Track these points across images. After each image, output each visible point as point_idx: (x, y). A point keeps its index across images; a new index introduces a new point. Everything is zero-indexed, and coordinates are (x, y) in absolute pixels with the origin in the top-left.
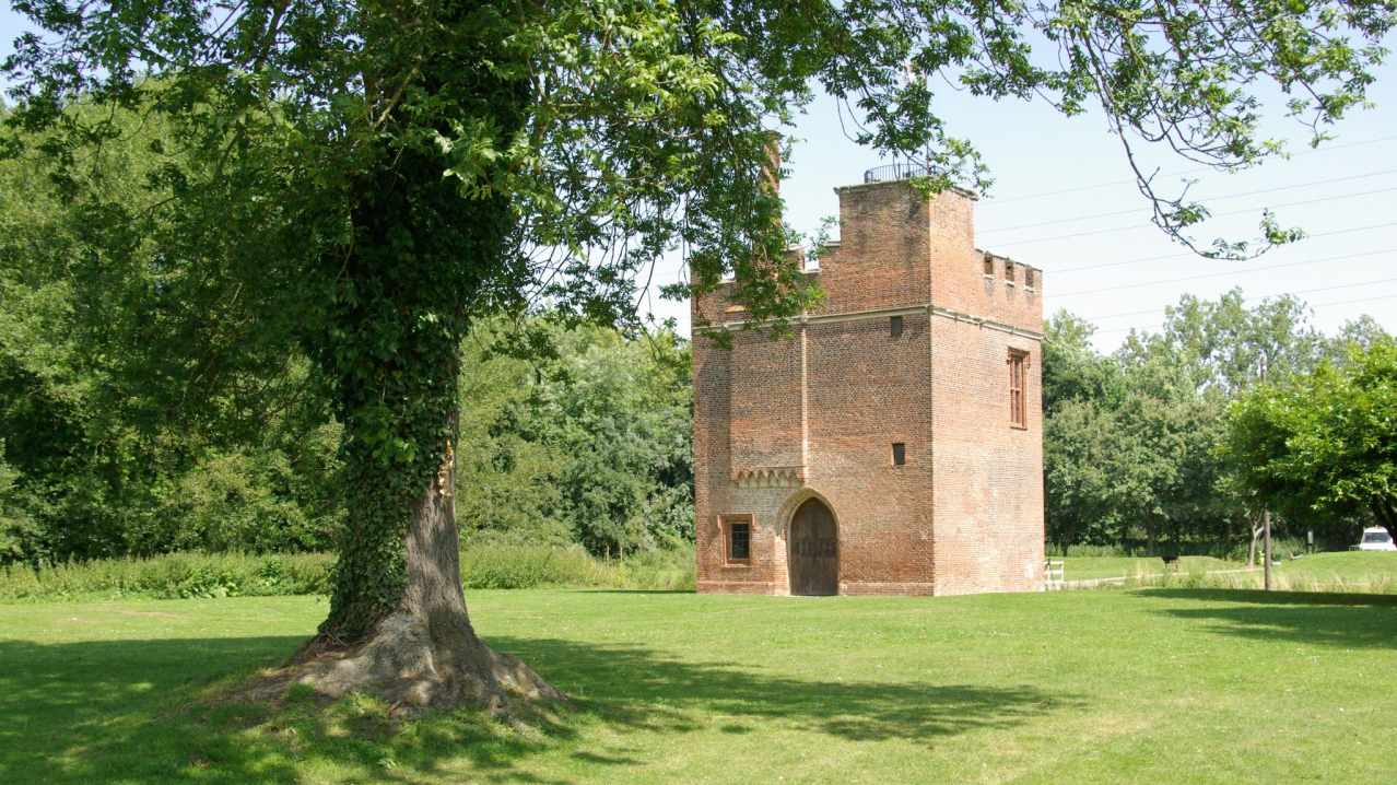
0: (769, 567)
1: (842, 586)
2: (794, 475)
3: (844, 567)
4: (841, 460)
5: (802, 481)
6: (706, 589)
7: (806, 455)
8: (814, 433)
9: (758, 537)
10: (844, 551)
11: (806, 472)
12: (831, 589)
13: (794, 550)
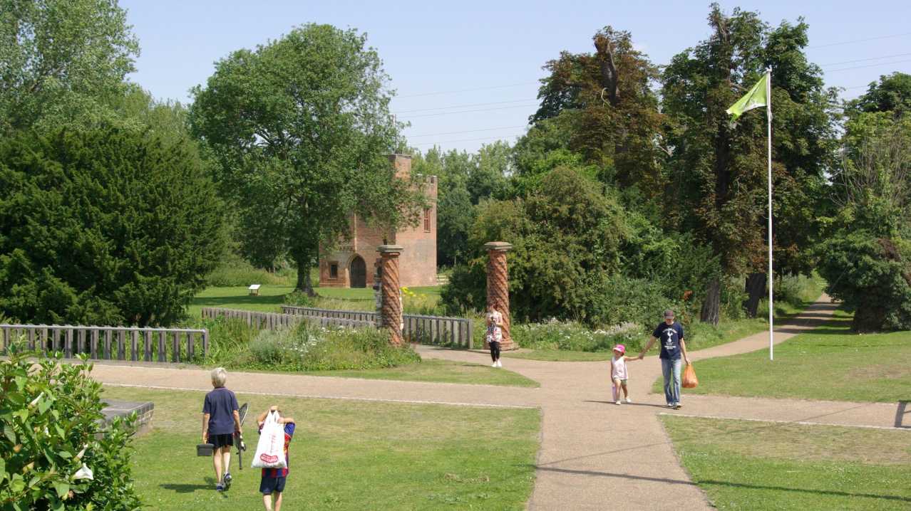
0: (344, 279)
1: (367, 285)
2: (352, 249)
3: (368, 278)
4: (367, 245)
5: (354, 251)
6: (323, 286)
7: (356, 242)
8: (359, 236)
9: (339, 270)
10: (368, 273)
11: (356, 248)
12: (364, 286)
13: (352, 273)
